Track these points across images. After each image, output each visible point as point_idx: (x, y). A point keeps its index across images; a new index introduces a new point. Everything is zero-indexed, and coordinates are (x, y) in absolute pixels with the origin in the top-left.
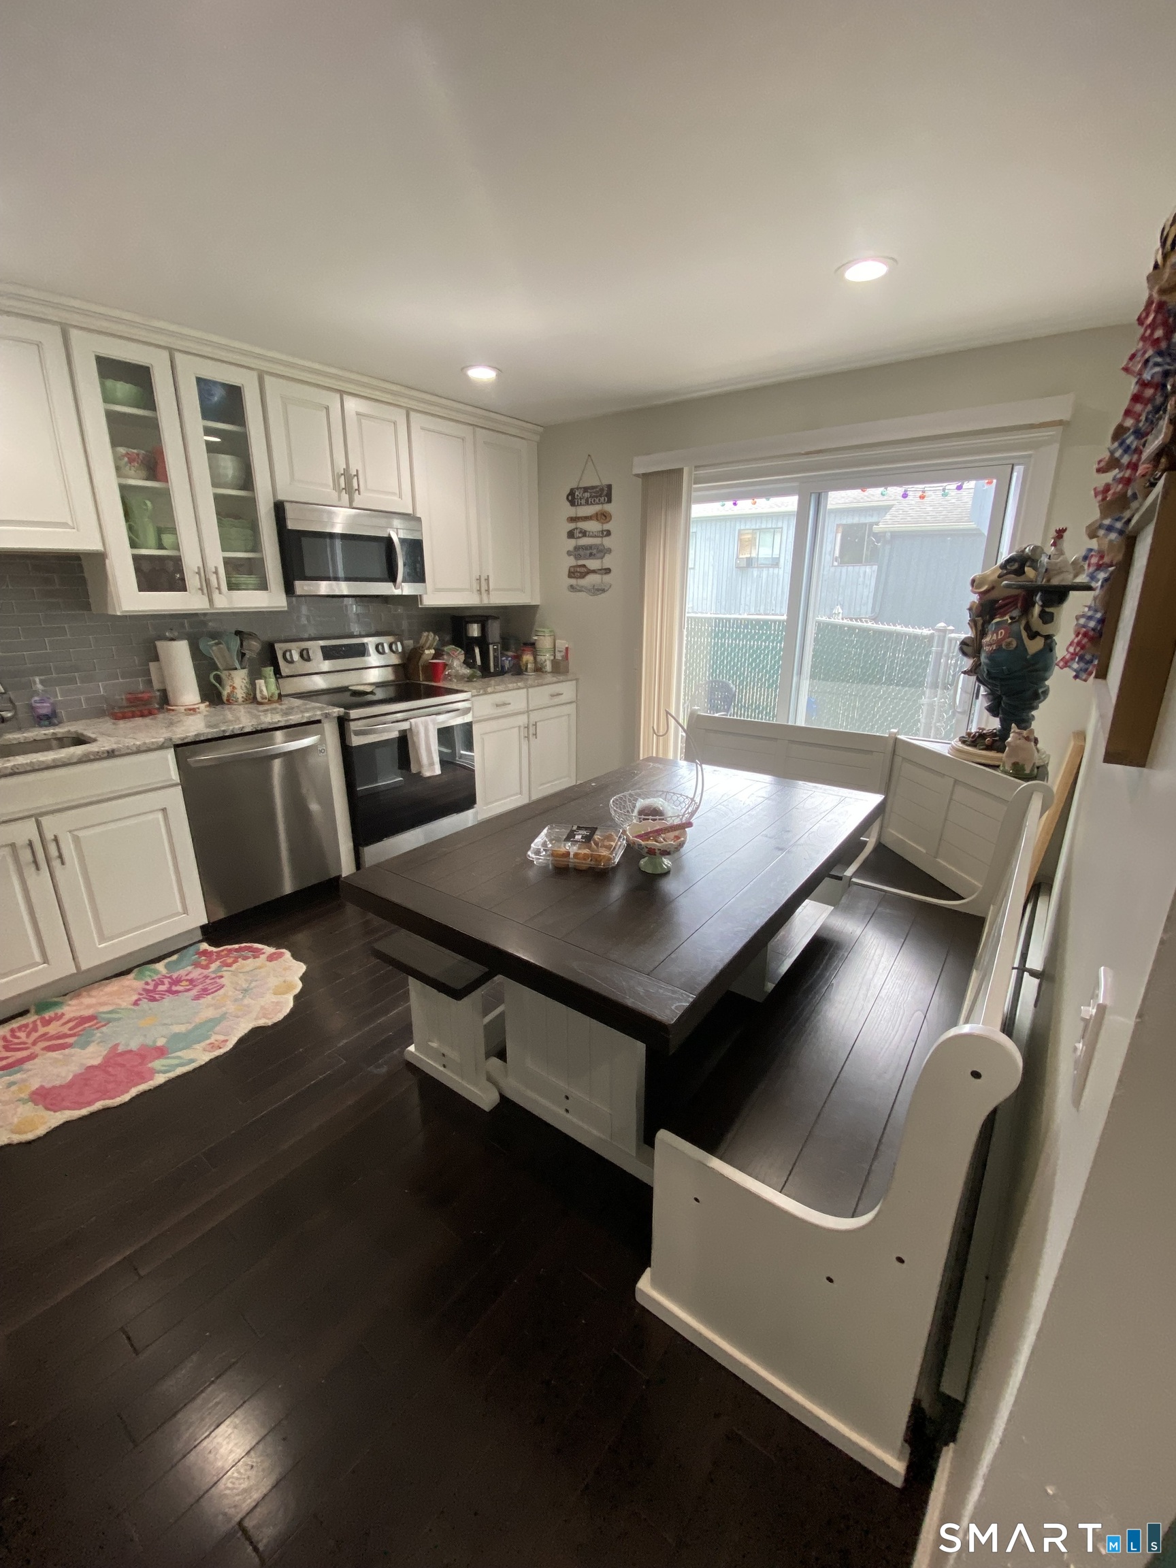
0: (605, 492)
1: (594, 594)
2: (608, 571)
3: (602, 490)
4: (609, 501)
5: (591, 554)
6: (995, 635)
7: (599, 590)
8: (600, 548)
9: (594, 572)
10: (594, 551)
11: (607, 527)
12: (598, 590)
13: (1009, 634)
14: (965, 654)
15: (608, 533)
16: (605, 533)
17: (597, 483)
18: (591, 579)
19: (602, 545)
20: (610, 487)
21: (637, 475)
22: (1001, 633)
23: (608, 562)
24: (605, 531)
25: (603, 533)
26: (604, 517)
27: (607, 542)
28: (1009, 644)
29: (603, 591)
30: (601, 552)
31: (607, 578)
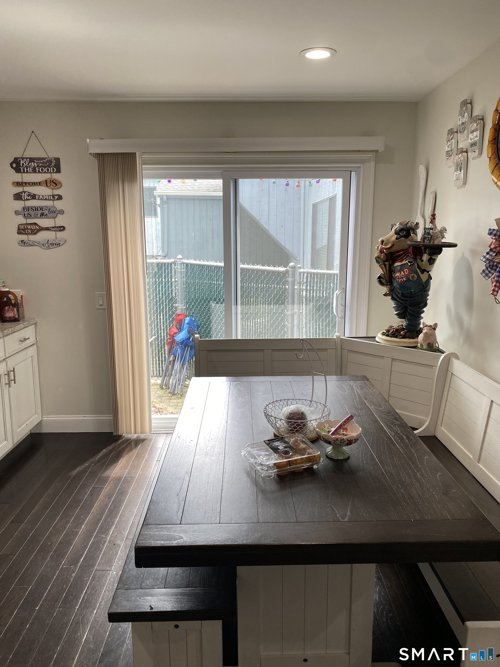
0: (53, 164)
1: (48, 248)
2: (62, 228)
3: (50, 162)
4: (59, 171)
5: (42, 214)
6: (402, 272)
7: (56, 244)
8: (52, 209)
9: (47, 229)
10: (46, 212)
11: (56, 192)
12: (52, 244)
13: (411, 271)
14: (381, 283)
15: (60, 198)
16: (56, 197)
17: (45, 156)
18: (42, 236)
19: (53, 206)
20: (58, 160)
21: (90, 154)
22: (406, 270)
23: (60, 221)
24: (56, 195)
25: (54, 198)
26: (55, 184)
27: (58, 205)
28: (413, 277)
29: (59, 245)
30: (54, 213)
31: (60, 234)
